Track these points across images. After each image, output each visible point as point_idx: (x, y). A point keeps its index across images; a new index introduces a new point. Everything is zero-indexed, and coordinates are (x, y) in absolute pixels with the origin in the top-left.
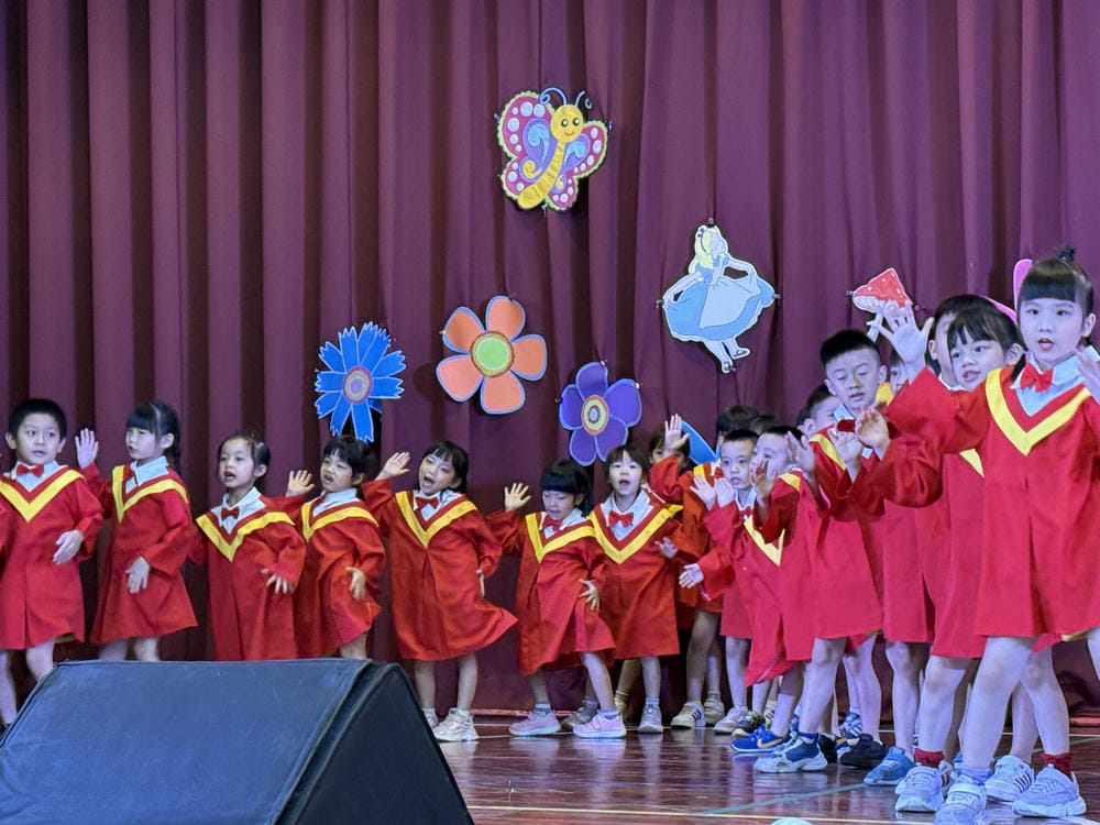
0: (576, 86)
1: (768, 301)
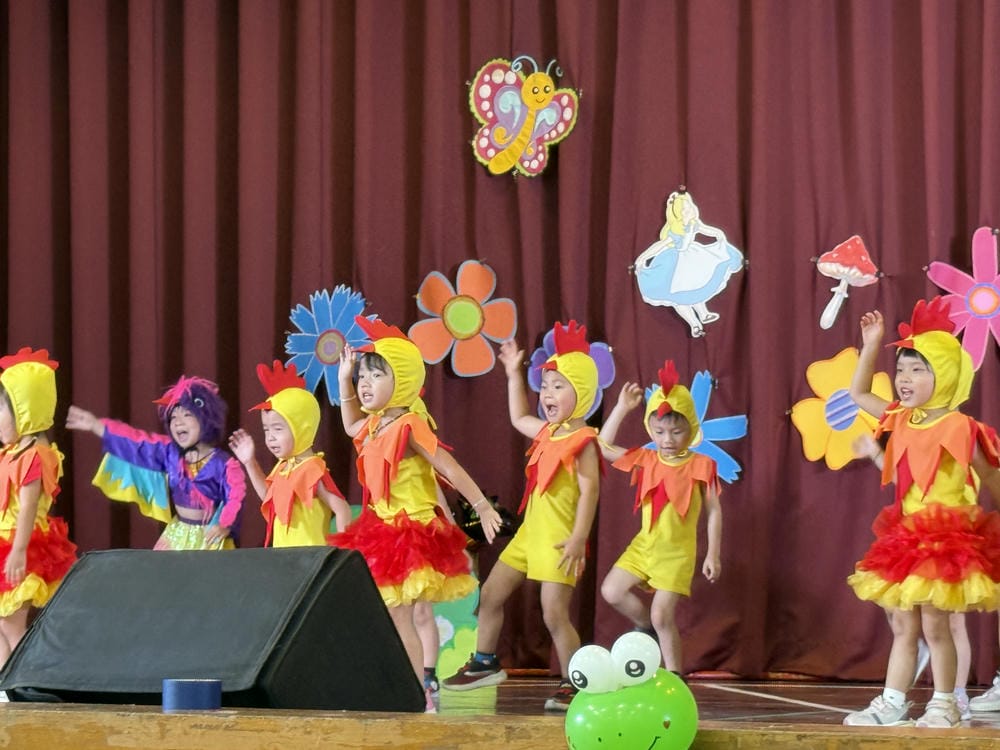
1: (737, 267)
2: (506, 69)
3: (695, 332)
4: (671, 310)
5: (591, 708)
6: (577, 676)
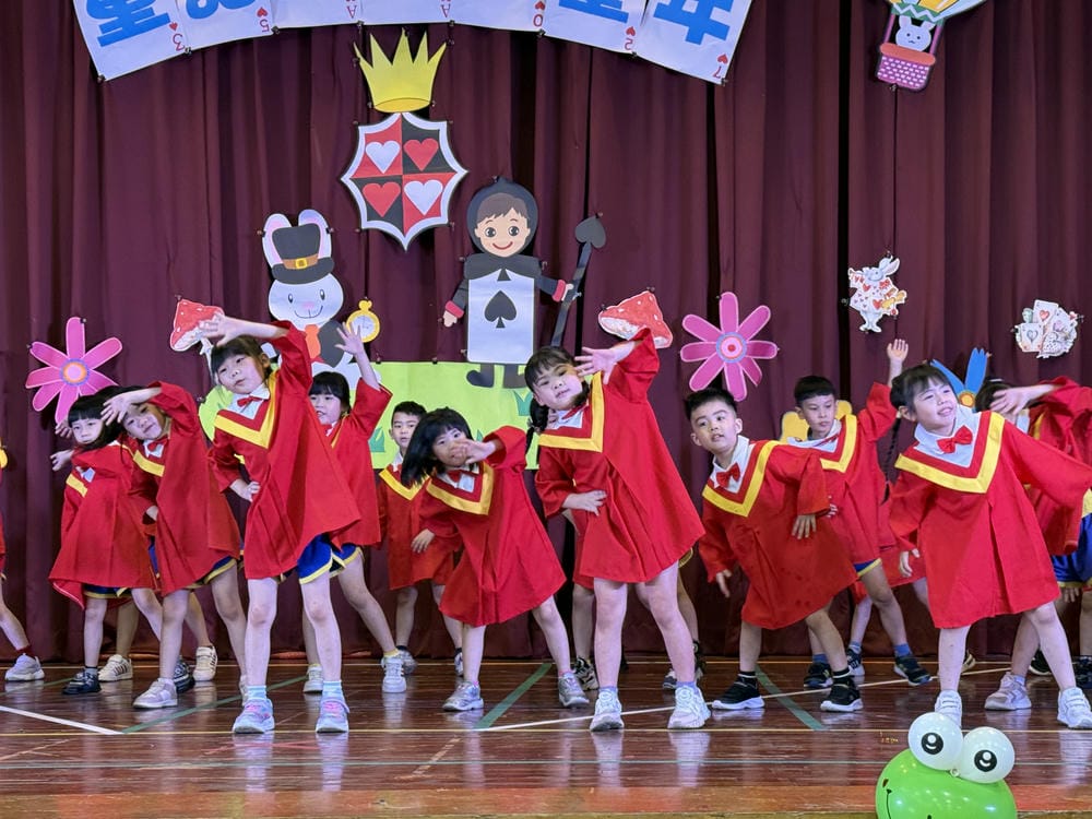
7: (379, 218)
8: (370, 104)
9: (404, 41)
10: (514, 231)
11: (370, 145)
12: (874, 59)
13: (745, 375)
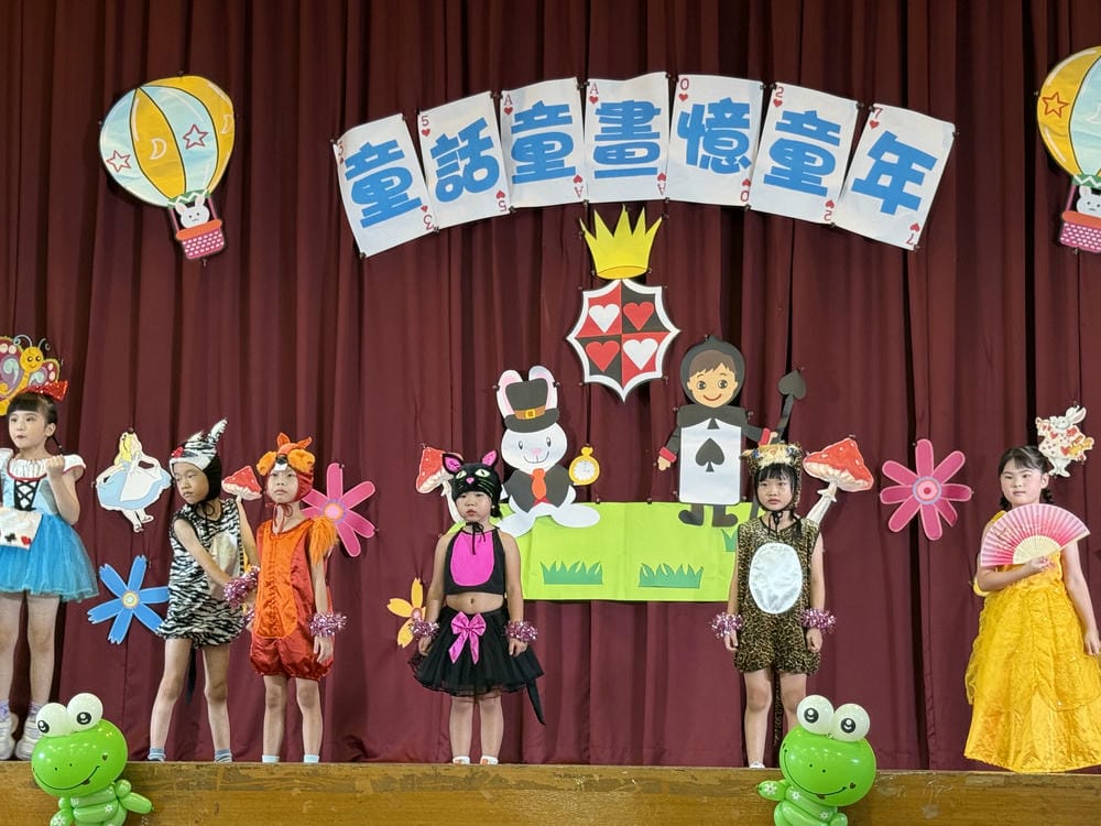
0: (40, 334)
1: (167, 485)
2: (9, 344)
3: (135, 528)
4: (120, 513)
5: (50, 747)
6: (41, 724)
7: (601, 373)
8: (593, 272)
9: (624, 216)
10: (723, 384)
11: (593, 307)
12: (1057, 226)
13: (941, 516)
